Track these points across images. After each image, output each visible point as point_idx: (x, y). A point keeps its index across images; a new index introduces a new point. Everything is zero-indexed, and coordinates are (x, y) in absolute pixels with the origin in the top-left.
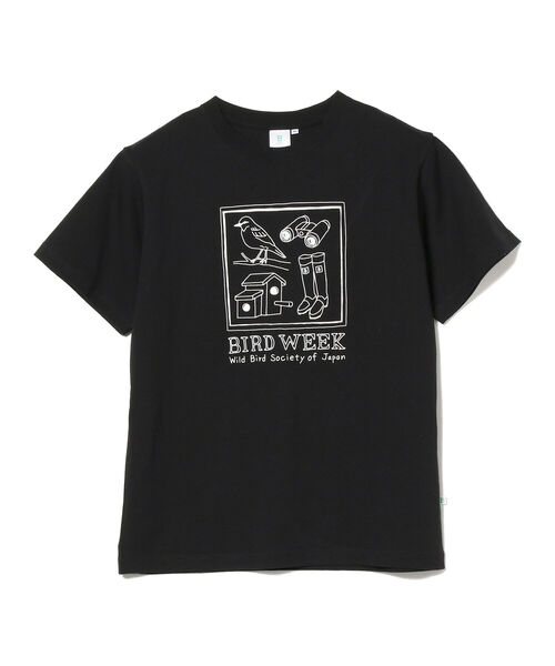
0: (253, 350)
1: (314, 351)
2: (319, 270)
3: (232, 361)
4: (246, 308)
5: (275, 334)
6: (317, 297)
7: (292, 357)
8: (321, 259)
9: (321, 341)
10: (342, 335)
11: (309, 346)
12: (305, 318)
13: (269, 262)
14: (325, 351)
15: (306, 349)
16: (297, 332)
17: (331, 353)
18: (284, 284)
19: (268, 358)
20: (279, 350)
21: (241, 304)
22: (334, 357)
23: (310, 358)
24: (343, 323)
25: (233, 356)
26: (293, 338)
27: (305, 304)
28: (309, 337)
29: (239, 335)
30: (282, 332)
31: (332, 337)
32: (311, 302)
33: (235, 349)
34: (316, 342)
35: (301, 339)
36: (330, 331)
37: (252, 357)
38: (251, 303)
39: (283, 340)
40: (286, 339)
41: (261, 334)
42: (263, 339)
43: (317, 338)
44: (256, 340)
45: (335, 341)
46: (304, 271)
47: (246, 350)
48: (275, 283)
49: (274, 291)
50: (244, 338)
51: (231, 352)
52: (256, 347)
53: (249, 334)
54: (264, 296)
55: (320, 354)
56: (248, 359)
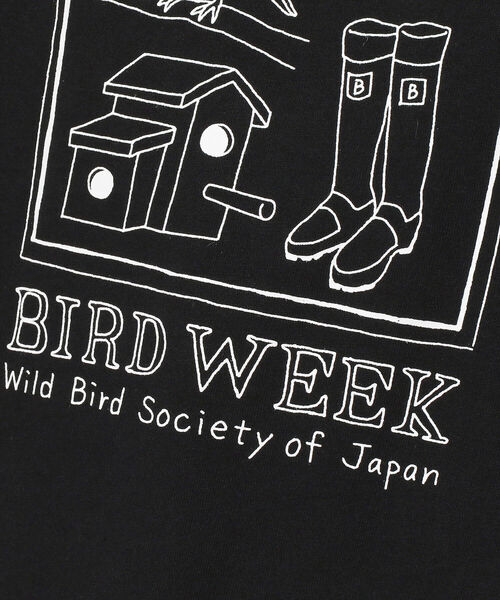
0: (89, 359)
1: (316, 423)
2: (413, 93)
3: (12, 380)
4: (101, 184)
5: (176, 315)
6: (377, 204)
7: (218, 428)
8: (431, 50)
9: (352, 390)
10: (447, 383)
11: (300, 396)
12: (312, 279)
13: (225, 19)
14: (363, 434)
15: (285, 405)
16: (265, 328)
17: (386, 445)
18: (261, 120)
19: (132, 405)
20: (175, 384)
21: (88, 163)
22: (393, 468)
23: (293, 447)
24: (464, 337)
25: (17, 361)
26: (243, 350)
27: (323, 224)
28: (308, 363)
29: (53, 284)
30: (203, 315)
31: (402, 383)
32: (351, 221)
33: (29, 334)
34: (332, 387)
35: (276, 359)
36: (401, 355)
37: (79, 387)
38: (120, 170)
39: (198, 347)
40: (211, 344)
41: (129, 301)
42: (131, 325)
43: (340, 370)
44: (106, 322)
45: (414, 399)
46: (355, 87)
47: (62, 353)
48: (225, 109)
49: (215, 141)
50: (69, 303)
51: (16, 345)
52: (101, 349)
53: (86, 290)
54: (175, 151)
55: (340, 438)
56: (63, 389)
